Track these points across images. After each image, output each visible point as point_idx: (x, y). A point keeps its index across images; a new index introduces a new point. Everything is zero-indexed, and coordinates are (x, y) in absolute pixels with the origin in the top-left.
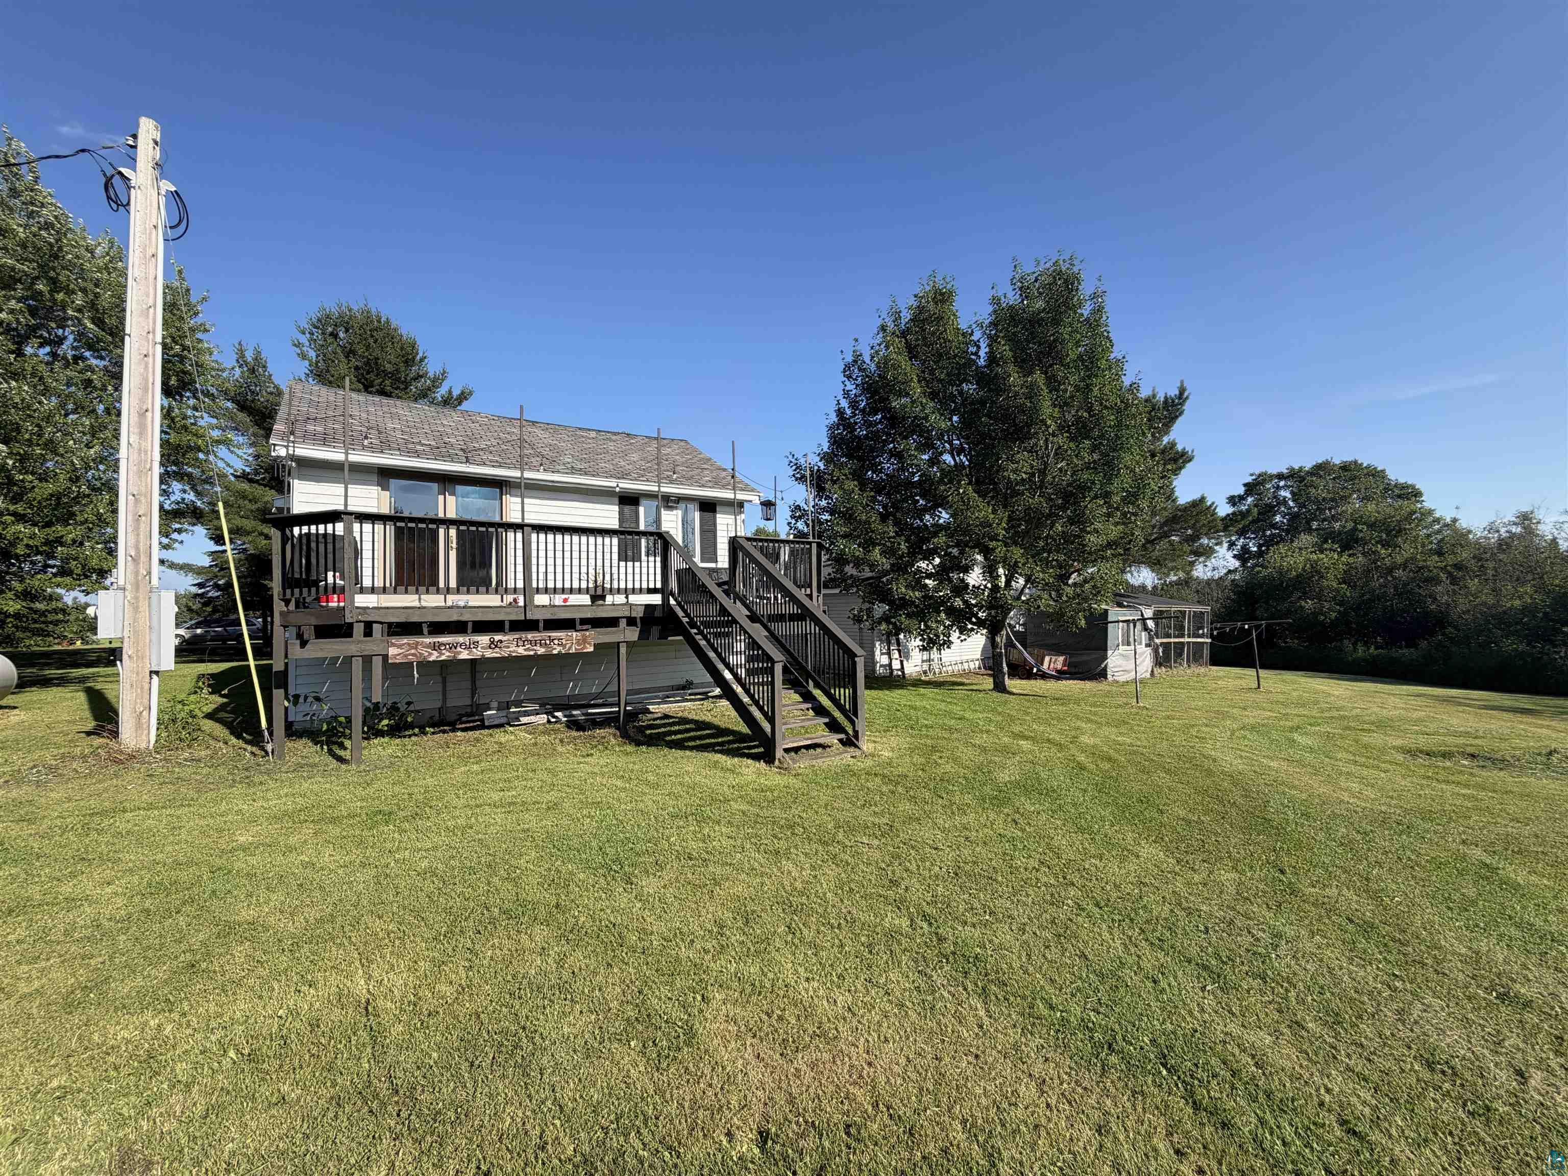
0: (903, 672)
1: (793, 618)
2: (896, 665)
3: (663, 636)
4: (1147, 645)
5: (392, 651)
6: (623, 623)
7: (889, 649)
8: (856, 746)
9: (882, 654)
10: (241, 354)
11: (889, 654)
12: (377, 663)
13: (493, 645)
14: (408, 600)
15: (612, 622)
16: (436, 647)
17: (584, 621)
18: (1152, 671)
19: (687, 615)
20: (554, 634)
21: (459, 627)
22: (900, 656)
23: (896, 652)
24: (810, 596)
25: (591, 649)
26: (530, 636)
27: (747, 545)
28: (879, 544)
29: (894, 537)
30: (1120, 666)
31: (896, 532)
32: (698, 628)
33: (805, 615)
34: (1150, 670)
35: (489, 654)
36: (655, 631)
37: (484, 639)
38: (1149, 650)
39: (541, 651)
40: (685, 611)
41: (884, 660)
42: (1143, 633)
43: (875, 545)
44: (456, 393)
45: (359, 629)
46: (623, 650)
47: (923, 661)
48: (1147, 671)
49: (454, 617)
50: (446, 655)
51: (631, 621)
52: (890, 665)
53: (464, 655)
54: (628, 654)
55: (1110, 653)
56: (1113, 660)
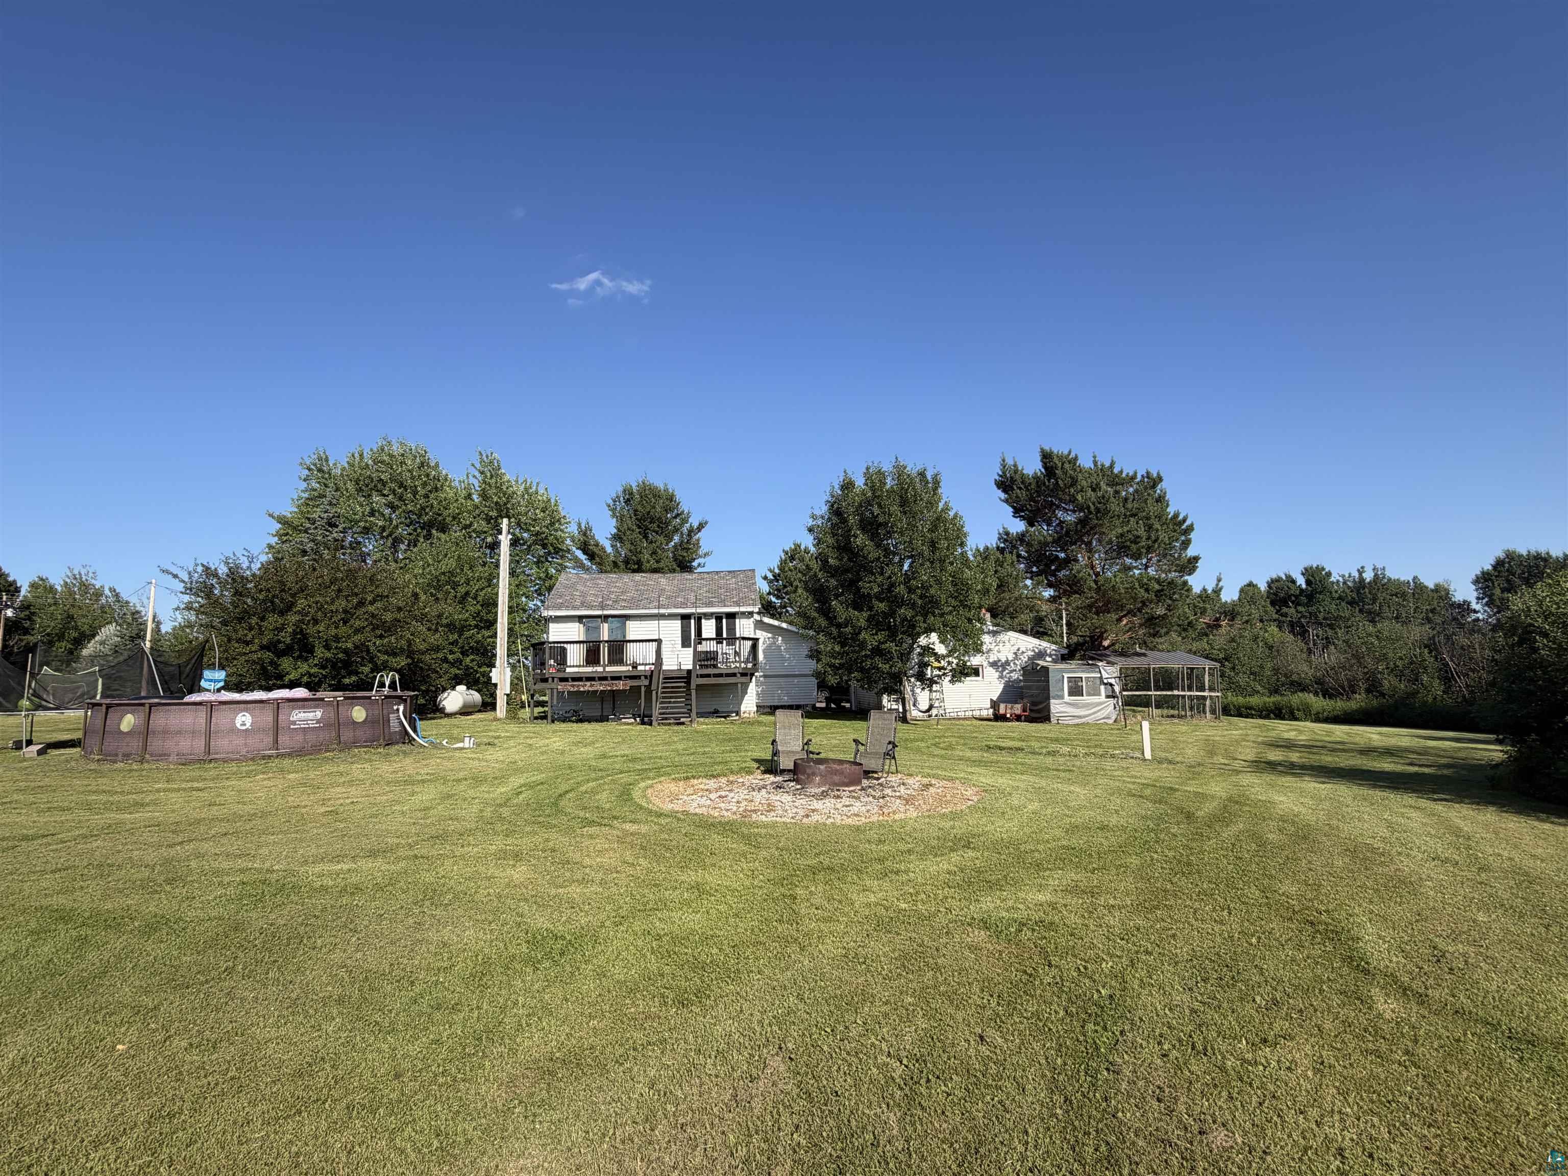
4: (1108, 697)
5: (558, 687)
6: (642, 677)
10: (579, 525)
13: (591, 686)
14: (589, 669)
15: (638, 677)
16: (573, 686)
17: (626, 677)
18: (1116, 719)
20: (615, 682)
21: (580, 679)
25: (628, 688)
26: (605, 682)
30: (1066, 712)
34: (1113, 718)
35: (590, 689)
37: (588, 683)
38: (1111, 700)
39: (609, 688)
42: (1102, 687)
44: (695, 525)
45: (550, 680)
46: (643, 689)
48: (1107, 718)
49: (579, 676)
50: (576, 689)
53: (582, 689)
55: (1052, 701)
56: (1056, 707)
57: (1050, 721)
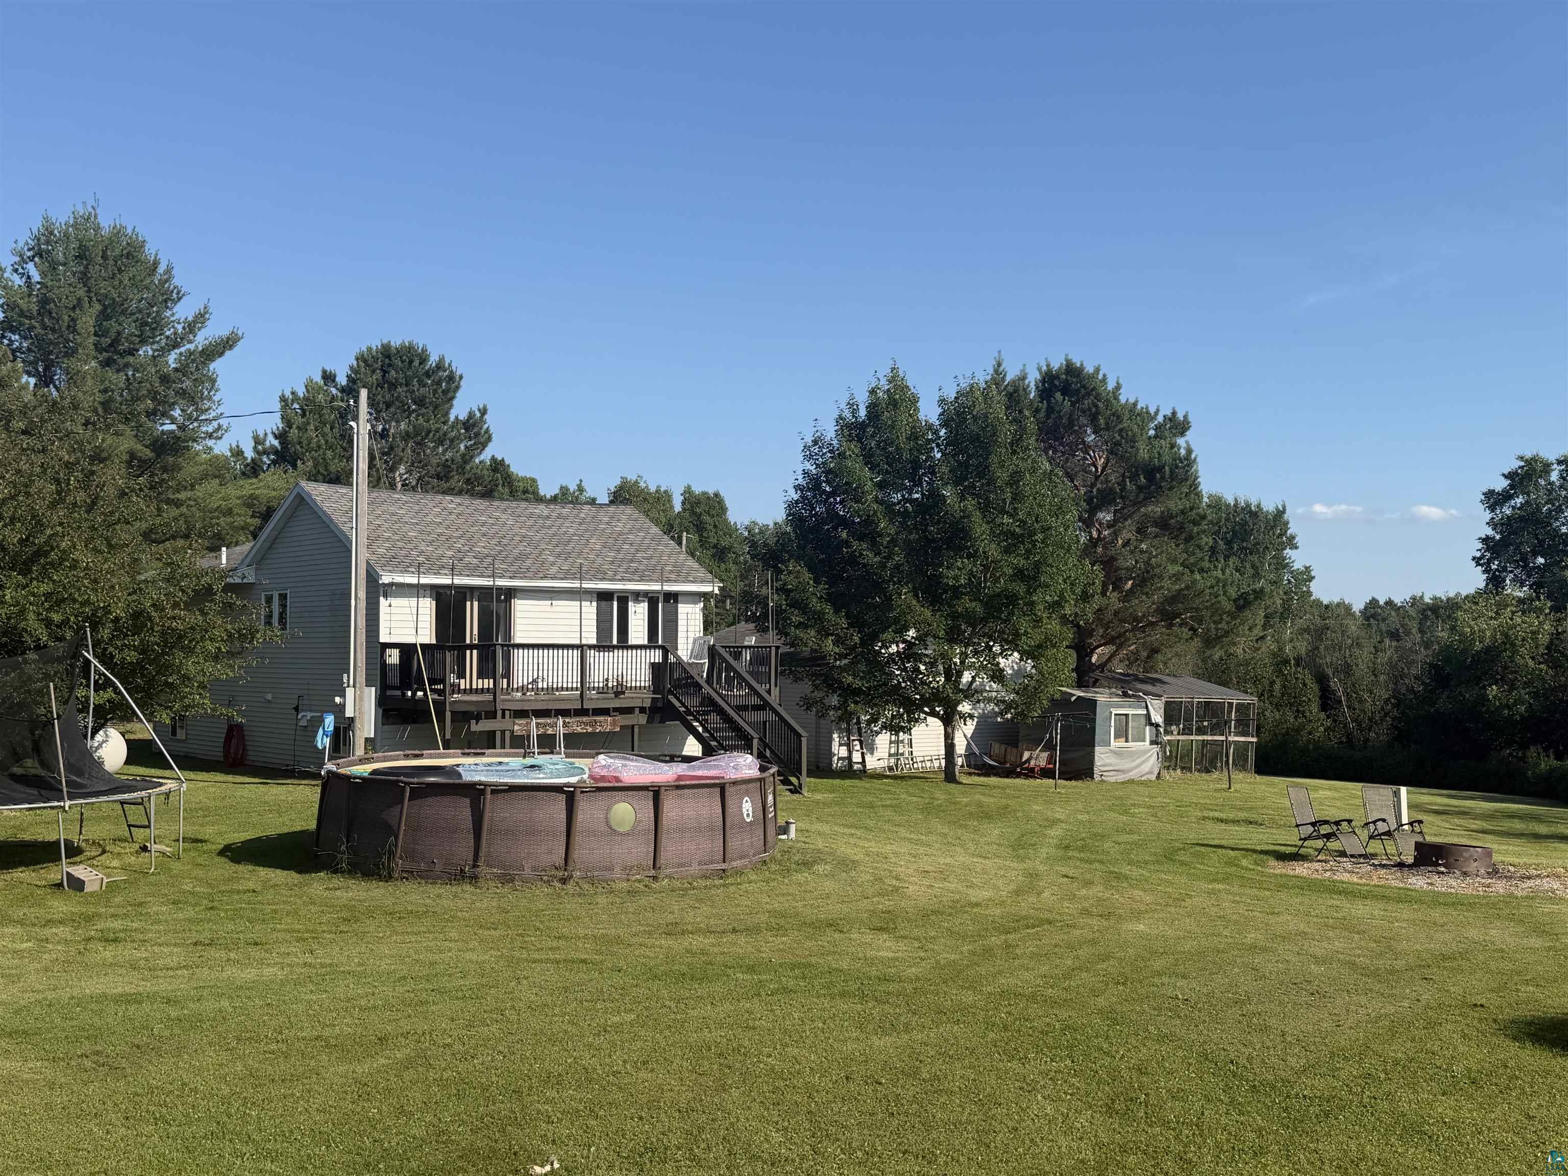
0: (865, 766)
1: (756, 708)
2: (857, 757)
3: (663, 721)
4: (1153, 742)
5: (516, 728)
6: (637, 710)
7: (849, 739)
8: (800, 793)
9: (841, 745)
11: (848, 745)
12: (508, 734)
13: (565, 725)
15: (628, 711)
17: (613, 710)
18: (1159, 774)
19: (683, 705)
20: (598, 718)
22: (862, 748)
23: (857, 743)
24: (769, 692)
25: (618, 729)
26: (584, 719)
27: (722, 651)
28: (832, 635)
29: (847, 629)
30: (1110, 765)
31: (848, 624)
32: (693, 716)
33: (764, 706)
34: (1156, 772)
36: (658, 717)
38: (1156, 749)
39: (590, 730)
40: (680, 702)
41: (843, 752)
42: (1148, 728)
43: (828, 635)
45: (499, 713)
46: (636, 730)
47: (890, 755)
48: (1150, 773)
49: (545, 707)
50: (541, 731)
51: (642, 710)
52: (849, 758)
53: (550, 731)
54: (640, 733)
55: (1097, 749)
56: (1103, 758)
57: (1093, 778)
